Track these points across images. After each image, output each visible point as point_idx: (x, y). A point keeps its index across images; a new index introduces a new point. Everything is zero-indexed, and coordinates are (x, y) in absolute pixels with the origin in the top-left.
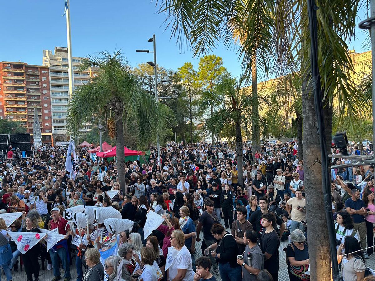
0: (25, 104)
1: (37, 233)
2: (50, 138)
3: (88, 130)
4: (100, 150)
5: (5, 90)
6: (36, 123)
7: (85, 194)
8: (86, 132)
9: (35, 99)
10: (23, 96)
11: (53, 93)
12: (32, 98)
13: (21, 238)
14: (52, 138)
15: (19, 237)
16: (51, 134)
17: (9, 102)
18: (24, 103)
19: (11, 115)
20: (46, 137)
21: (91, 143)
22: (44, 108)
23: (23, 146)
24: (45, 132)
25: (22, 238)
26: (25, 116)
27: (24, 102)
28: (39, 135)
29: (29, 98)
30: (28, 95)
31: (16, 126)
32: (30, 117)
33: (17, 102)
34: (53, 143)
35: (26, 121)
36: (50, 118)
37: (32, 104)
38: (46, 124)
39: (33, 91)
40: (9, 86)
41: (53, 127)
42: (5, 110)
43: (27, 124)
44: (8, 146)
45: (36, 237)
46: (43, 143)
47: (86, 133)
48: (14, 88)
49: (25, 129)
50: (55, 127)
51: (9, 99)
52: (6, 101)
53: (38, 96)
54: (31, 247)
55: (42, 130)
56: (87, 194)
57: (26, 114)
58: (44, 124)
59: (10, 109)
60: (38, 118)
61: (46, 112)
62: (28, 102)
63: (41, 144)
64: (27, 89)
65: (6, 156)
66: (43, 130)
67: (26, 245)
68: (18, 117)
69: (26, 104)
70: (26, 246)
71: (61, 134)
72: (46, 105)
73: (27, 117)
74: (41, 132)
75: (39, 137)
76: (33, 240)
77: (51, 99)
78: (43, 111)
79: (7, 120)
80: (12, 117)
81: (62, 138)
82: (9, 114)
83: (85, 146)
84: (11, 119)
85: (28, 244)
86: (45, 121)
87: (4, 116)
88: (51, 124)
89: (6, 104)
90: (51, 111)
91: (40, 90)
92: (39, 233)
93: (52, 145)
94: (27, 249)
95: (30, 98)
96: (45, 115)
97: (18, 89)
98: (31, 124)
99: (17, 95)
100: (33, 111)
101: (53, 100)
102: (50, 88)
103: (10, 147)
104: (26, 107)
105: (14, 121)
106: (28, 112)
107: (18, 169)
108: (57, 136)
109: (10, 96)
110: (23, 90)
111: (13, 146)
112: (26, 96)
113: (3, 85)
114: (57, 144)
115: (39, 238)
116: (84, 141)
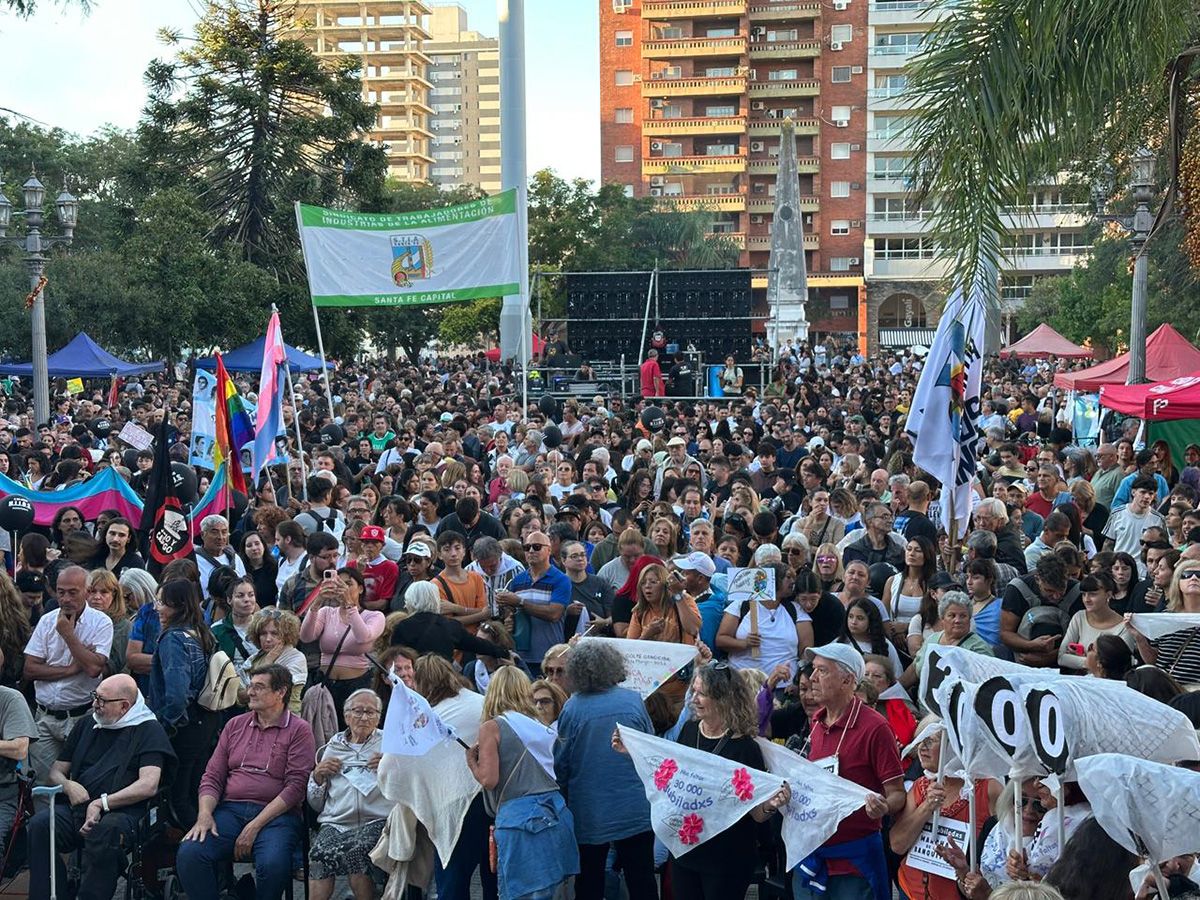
0: (737, 113)
1: (740, 766)
2: (854, 304)
3: (1068, 262)
4: (1128, 378)
5: (648, 43)
6: (787, 214)
7: (1020, 614)
8: (1052, 273)
9: (787, 83)
10: (729, 72)
11: (881, 42)
12: (773, 76)
13: (669, 776)
14: (862, 308)
15: (663, 767)
16: (856, 281)
17: (663, 108)
18: (732, 109)
19: (671, 177)
20: (833, 299)
21: (1078, 341)
22: (833, 132)
23: (716, 339)
24: (825, 271)
25: (677, 776)
26: (736, 178)
27: (732, 100)
28: (795, 283)
29: (759, 80)
30: (754, 64)
31: (692, 235)
32: (758, 185)
33: (700, 104)
34: (868, 334)
35: (739, 206)
36: (860, 187)
37: (773, 112)
38: (834, 227)
39: (783, 35)
40: (669, 20)
41: (869, 244)
42: (646, 153)
43: (744, 227)
44: (649, 336)
45: (733, 789)
46: (811, 335)
47: (1059, 280)
48: (690, 26)
49: (731, 254)
50: (879, 244)
51: (664, 92)
52: (654, 100)
53: (804, 64)
54: (712, 834)
55: (816, 257)
56: (1031, 617)
57: (740, 167)
58: (825, 225)
59: (668, 142)
60: (796, 186)
61: (840, 153)
62: (754, 102)
63: (803, 335)
64: (754, 27)
65: (638, 383)
66: (816, 262)
67: (689, 813)
68: (699, 185)
69: (743, 112)
70: (687, 820)
71: (913, 285)
72: (841, 115)
73: (744, 189)
74: (809, 268)
75: (796, 297)
76: (722, 800)
77: (871, 76)
78: (826, 151)
79: (651, 201)
80: (674, 189)
81: (917, 304)
82: (660, 170)
83: (1044, 356)
84: (668, 200)
85: (699, 813)
86: (831, 207)
87: (638, 184)
88: (863, 226)
89: (651, 120)
90: (863, 149)
91: (818, 29)
92: (750, 770)
93: (862, 342)
94: (694, 839)
95: (762, 80)
96: (832, 169)
97: (712, 34)
98: (759, 223)
99: (701, 64)
100: (773, 151)
101: (881, 82)
102: (872, 8)
103: (658, 338)
104: (740, 128)
105: (681, 208)
106: (753, 158)
107: (677, 447)
108: (888, 293)
109: (671, 71)
110: (731, 33)
111: (674, 332)
112: (743, 69)
113: (644, 15)
114: (889, 338)
115: (747, 796)
116: (1036, 325)
